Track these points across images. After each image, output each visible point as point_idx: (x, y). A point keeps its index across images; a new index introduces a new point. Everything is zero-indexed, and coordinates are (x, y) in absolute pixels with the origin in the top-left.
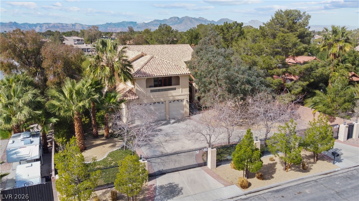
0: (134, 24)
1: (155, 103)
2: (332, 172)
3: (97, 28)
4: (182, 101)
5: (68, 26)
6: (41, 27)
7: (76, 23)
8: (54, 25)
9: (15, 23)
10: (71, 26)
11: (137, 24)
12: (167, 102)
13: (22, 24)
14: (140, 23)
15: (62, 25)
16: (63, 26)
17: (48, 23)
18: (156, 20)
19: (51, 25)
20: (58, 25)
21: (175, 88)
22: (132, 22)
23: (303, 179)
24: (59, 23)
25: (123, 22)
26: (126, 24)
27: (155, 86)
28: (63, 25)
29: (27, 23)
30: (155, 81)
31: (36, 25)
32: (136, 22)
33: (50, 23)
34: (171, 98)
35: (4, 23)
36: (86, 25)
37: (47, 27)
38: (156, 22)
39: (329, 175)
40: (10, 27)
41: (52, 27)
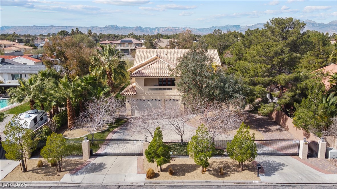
0: (238, 27)
1: (153, 100)
2: (247, 182)
3: (191, 31)
4: (177, 100)
5: (179, 30)
6: (158, 30)
7: (186, 27)
8: (169, 28)
9: (140, 27)
10: (182, 29)
11: (240, 28)
12: (163, 100)
13: (144, 28)
14: (243, 27)
15: (174, 29)
16: (176, 30)
17: (164, 27)
18: (259, 23)
19: (166, 29)
20: (172, 28)
21: (171, 88)
22: (236, 26)
23: (210, 182)
24: (173, 27)
25: (228, 25)
26: (230, 27)
27: (160, 85)
28: (176, 28)
29: (148, 27)
30: (159, 81)
31: (154, 29)
32: (240, 26)
33: (166, 27)
34: (167, 97)
35: (132, 27)
36: (194, 29)
37: (163, 30)
38: (259, 25)
39: (240, 184)
40: (136, 31)
41: (167, 30)
